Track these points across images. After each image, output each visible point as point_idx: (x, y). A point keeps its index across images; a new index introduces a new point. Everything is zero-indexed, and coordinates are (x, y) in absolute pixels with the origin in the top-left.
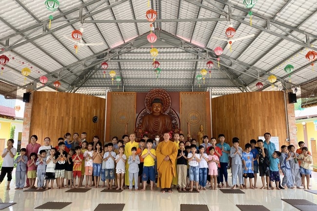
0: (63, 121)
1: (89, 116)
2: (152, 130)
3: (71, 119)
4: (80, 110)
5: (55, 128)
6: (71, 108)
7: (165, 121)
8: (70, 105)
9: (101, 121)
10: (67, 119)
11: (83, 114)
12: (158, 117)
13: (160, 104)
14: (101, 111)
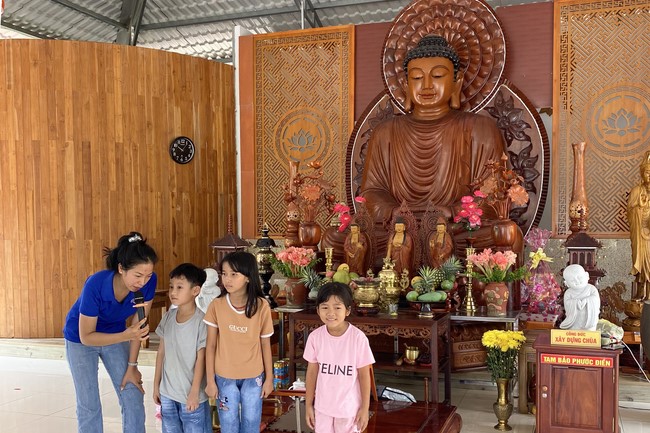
0: (37, 157)
1: (151, 137)
2: (403, 186)
3: (70, 151)
4: (105, 111)
5: (13, 188)
6: (69, 104)
7: (468, 144)
8: (61, 92)
9: (214, 157)
10: (53, 149)
11: (120, 126)
12: (432, 124)
13: (443, 61)
14: (208, 117)
